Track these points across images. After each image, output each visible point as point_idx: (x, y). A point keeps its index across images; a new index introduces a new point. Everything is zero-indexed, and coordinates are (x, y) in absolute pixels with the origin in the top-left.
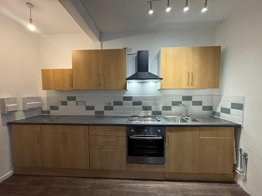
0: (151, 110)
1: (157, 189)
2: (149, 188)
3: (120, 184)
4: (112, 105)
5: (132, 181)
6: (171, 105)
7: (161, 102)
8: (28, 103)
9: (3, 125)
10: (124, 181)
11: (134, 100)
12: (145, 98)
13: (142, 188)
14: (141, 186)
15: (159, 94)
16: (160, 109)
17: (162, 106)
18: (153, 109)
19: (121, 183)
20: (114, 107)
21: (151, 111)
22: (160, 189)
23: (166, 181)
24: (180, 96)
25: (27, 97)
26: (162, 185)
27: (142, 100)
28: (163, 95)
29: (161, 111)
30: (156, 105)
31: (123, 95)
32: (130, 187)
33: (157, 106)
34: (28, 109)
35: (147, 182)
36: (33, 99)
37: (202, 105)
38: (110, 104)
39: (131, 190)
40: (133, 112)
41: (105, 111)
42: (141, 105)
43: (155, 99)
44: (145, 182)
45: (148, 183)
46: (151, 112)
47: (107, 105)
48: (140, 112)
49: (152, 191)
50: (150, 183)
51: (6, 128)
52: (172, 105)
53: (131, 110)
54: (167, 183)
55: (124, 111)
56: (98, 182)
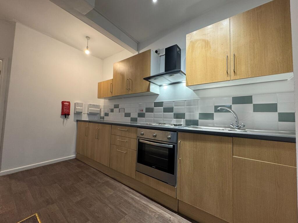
1: (158, 215)
2: (150, 209)
3: (126, 192)
4: (144, 111)
5: (139, 195)
6: (213, 112)
7: (198, 108)
8: (90, 109)
9: (74, 121)
10: (132, 191)
11: (165, 106)
12: (177, 103)
13: (143, 205)
14: (144, 203)
15: (195, 96)
16: (197, 117)
17: (199, 113)
18: (187, 117)
19: (128, 191)
20: (147, 113)
21: (185, 119)
22: (163, 217)
23: (178, 214)
24: (229, 97)
25: (90, 104)
26: (170, 215)
27: (174, 106)
28: (200, 98)
29: (198, 120)
30: (190, 112)
31: (155, 100)
32: (133, 199)
33: (192, 113)
34: (90, 113)
35: (154, 203)
36: (94, 106)
37: (277, 111)
38: (142, 111)
39: (130, 201)
40: (163, 120)
41: (138, 118)
42: (173, 112)
43: (189, 103)
44: (151, 201)
45: (154, 205)
46: (184, 121)
47: (140, 112)
48: (171, 121)
49: (151, 214)
50: (155, 206)
51: (75, 123)
52: (215, 112)
53: (162, 118)
54: (178, 217)
55: (155, 119)
56: (112, 181)
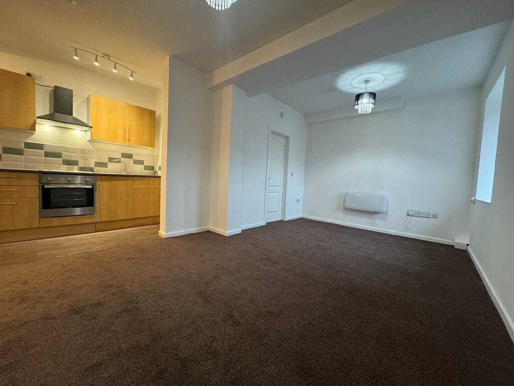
0: (78, 165)
6: (107, 162)
7: (93, 157)
11: (46, 150)
12: (67, 150)
15: (90, 147)
16: (92, 165)
17: (95, 162)
18: (81, 164)
20: (4, 155)
23: (97, 232)
24: (119, 152)
27: (62, 151)
28: (95, 149)
29: (93, 168)
30: (85, 160)
37: (143, 165)
40: (45, 166)
42: (61, 158)
43: (84, 152)
46: (77, 168)
48: (60, 167)
53: (41, 163)
55: (27, 163)
